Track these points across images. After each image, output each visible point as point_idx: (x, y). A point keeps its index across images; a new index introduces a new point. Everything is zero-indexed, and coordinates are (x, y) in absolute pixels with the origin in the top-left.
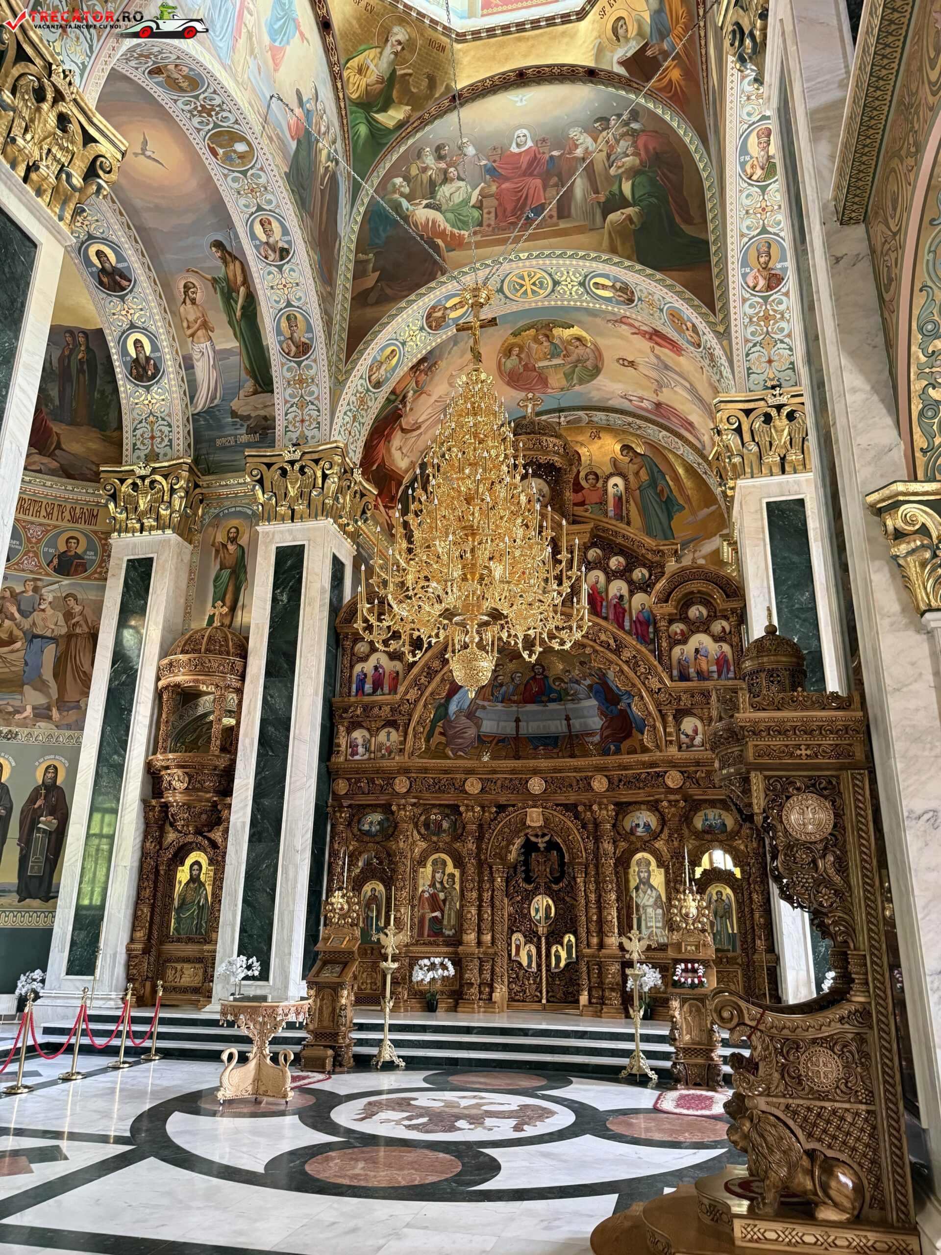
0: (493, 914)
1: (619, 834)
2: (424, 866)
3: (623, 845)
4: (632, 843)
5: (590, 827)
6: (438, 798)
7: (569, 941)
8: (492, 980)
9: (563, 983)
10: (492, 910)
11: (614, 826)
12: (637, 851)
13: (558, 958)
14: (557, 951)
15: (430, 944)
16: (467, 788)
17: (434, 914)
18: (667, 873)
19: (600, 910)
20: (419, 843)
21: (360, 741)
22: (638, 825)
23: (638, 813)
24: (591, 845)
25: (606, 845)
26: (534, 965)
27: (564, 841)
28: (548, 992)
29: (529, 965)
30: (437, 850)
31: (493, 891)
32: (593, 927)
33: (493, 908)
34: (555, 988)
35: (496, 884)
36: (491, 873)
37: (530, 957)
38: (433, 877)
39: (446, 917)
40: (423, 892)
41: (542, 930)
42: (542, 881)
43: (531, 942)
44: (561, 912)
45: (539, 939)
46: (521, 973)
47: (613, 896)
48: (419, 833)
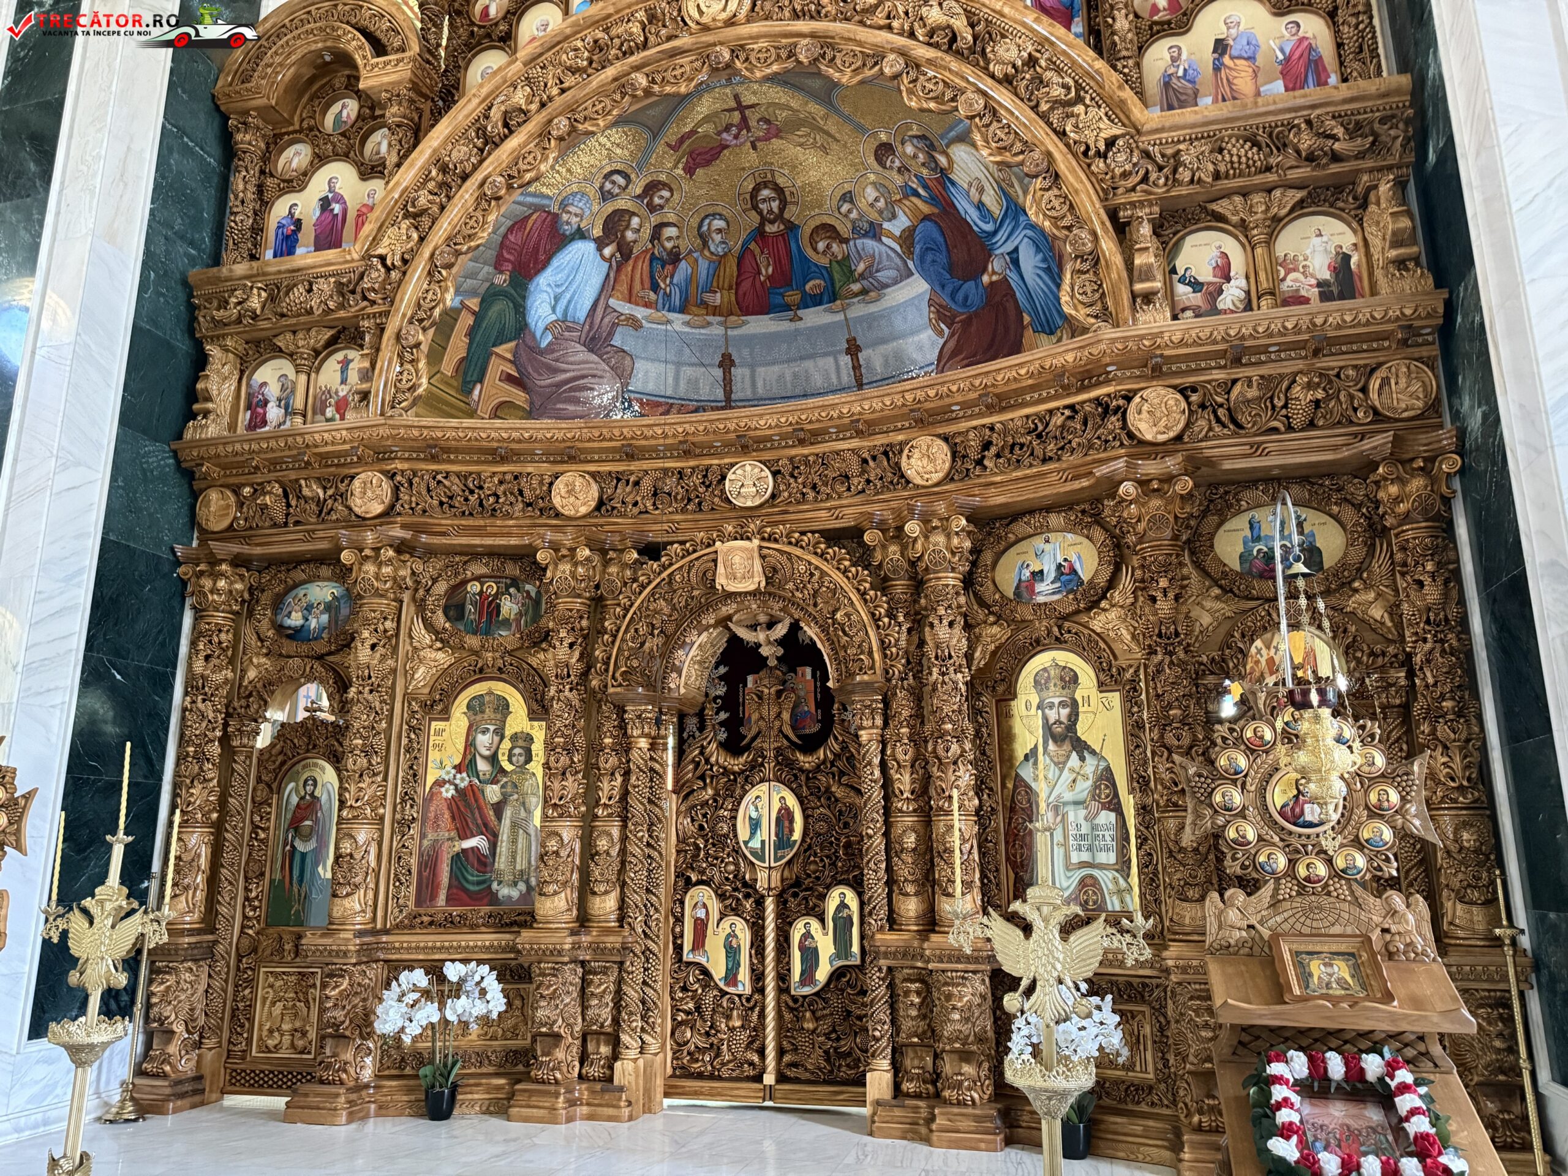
0: (624, 839)
1: (982, 603)
2: (445, 715)
3: (994, 634)
4: (1022, 624)
5: (900, 587)
6: (479, 531)
7: (843, 906)
8: (616, 1021)
9: (824, 1027)
10: (624, 827)
11: (968, 582)
12: (1037, 646)
13: (810, 956)
14: (807, 935)
15: (449, 924)
16: (557, 501)
17: (468, 844)
18: (1130, 700)
19: (927, 815)
20: (429, 654)
21: (273, 391)
22: (1039, 575)
23: (1038, 542)
24: (900, 636)
25: (942, 631)
26: (744, 974)
27: (824, 629)
28: (781, 1052)
29: (731, 977)
30: (481, 674)
31: (627, 774)
32: (905, 868)
33: (625, 820)
34: (801, 1039)
35: (635, 755)
36: (622, 726)
37: (732, 952)
38: (470, 744)
39: (503, 848)
40: (441, 783)
41: (766, 878)
42: (769, 746)
43: (737, 911)
44: (822, 826)
45: (760, 902)
46: (709, 999)
47: (966, 776)
48: (429, 626)
